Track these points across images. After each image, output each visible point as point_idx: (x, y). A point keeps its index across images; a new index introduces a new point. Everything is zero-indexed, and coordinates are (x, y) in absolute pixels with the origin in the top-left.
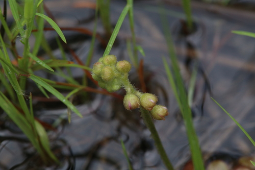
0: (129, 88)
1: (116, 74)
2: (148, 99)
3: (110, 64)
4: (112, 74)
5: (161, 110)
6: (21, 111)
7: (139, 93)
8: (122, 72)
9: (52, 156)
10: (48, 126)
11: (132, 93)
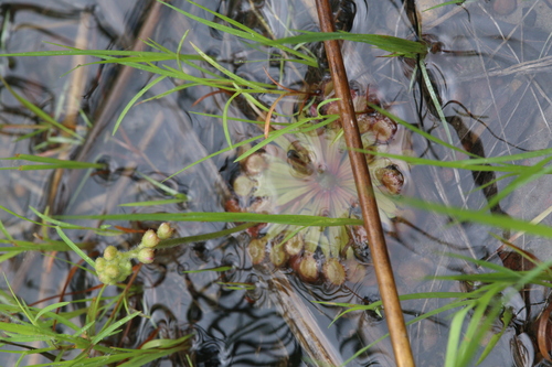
0: (132, 254)
1: (115, 263)
2: (149, 239)
3: (103, 265)
4: (114, 267)
5: (163, 230)
6: (127, 360)
7: (141, 246)
8: (114, 256)
9: (182, 339)
10: (153, 334)
11: (137, 253)
